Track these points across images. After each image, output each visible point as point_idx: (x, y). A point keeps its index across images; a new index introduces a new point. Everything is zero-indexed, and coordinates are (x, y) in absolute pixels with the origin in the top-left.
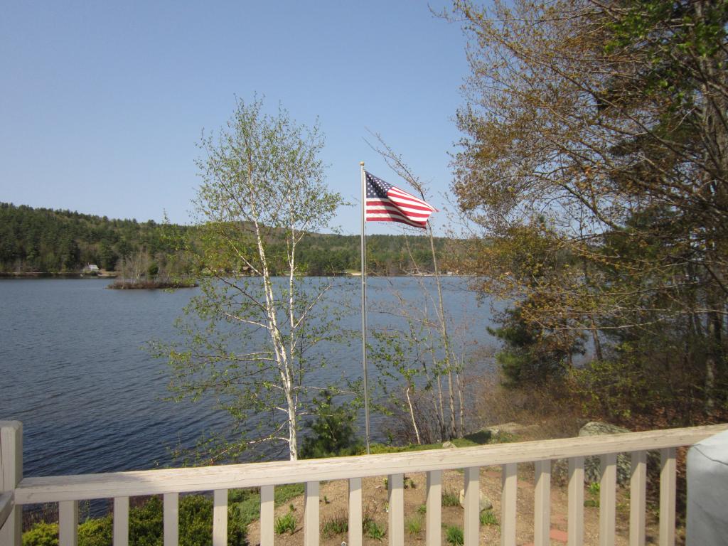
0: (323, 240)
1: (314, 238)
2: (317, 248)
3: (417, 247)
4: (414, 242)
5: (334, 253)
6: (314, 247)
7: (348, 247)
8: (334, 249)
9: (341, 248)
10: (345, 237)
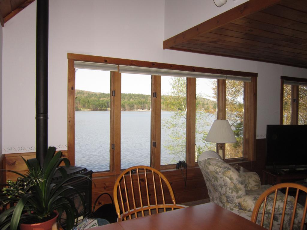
0: (97, 95)
1: (92, 94)
2: (94, 99)
3: (137, 99)
4: (135, 97)
5: (102, 101)
6: (93, 98)
7: (107, 98)
8: (101, 99)
9: (104, 99)
10: (106, 94)
